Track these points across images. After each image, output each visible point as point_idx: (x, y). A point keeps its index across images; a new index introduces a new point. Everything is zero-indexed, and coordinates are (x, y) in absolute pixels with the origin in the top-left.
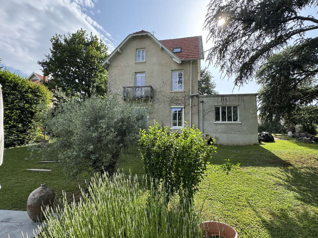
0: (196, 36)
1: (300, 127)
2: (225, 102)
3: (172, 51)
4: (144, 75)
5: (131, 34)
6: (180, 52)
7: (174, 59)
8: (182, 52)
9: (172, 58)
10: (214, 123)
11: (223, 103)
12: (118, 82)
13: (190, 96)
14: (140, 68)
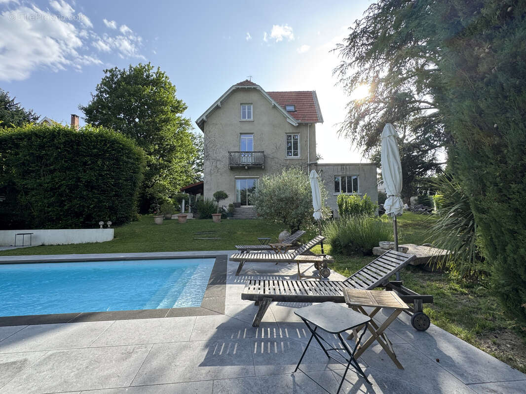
0: (309, 90)
1: (415, 200)
2: (345, 171)
3: (285, 108)
4: (252, 137)
5: (235, 85)
6: (294, 112)
7: (288, 120)
8: (296, 111)
9: (286, 118)
10: (334, 194)
11: (343, 173)
12: (218, 145)
13: (307, 164)
14: (247, 128)
